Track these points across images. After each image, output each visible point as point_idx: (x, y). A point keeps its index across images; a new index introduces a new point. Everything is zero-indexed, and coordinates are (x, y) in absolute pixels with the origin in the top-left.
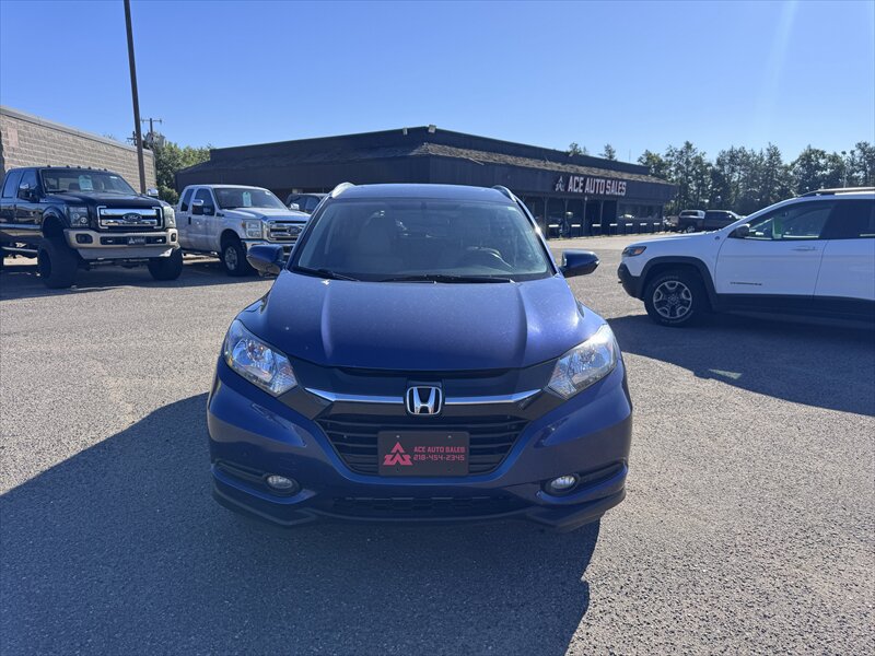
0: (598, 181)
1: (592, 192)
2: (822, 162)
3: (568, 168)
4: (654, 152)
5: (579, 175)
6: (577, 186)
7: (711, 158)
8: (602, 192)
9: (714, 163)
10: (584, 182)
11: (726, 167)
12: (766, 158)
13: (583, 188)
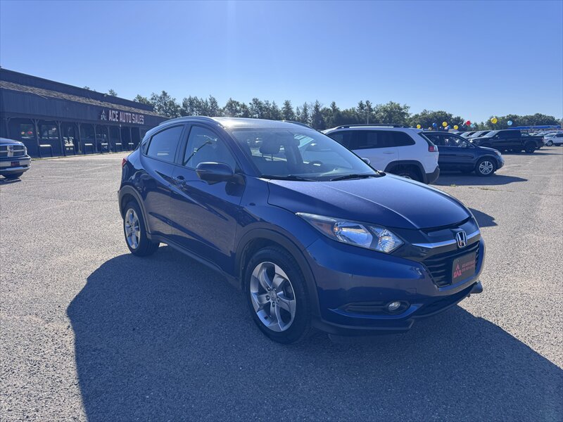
0: (127, 114)
1: (124, 121)
2: (238, 108)
3: (105, 104)
4: (143, 96)
5: (115, 110)
6: (115, 117)
7: (179, 102)
8: (130, 122)
9: (181, 106)
10: (118, 114)
11: (189, 108)
12: (209, 104)
13: (118, 118)
